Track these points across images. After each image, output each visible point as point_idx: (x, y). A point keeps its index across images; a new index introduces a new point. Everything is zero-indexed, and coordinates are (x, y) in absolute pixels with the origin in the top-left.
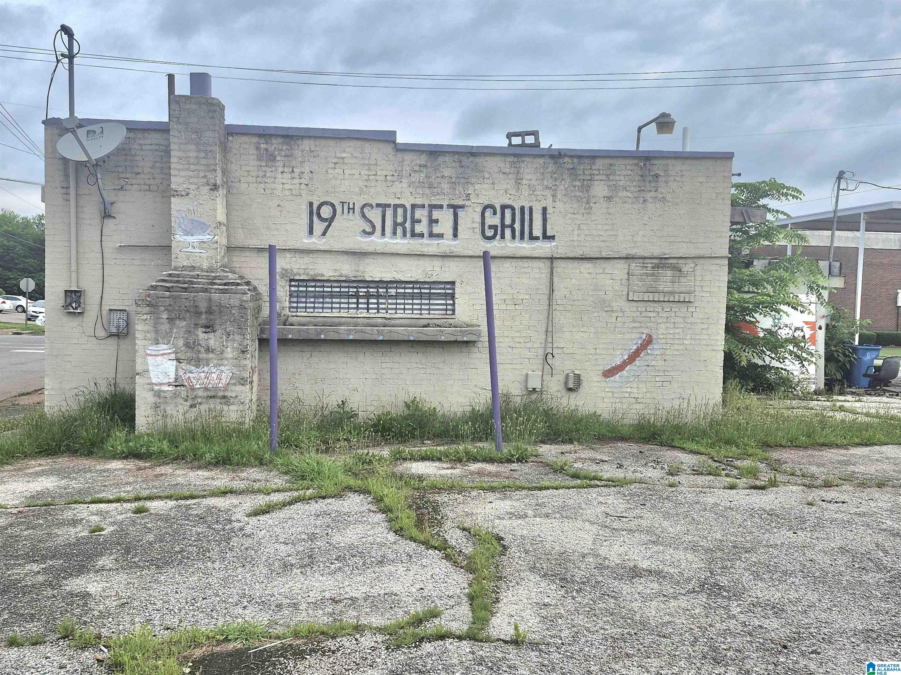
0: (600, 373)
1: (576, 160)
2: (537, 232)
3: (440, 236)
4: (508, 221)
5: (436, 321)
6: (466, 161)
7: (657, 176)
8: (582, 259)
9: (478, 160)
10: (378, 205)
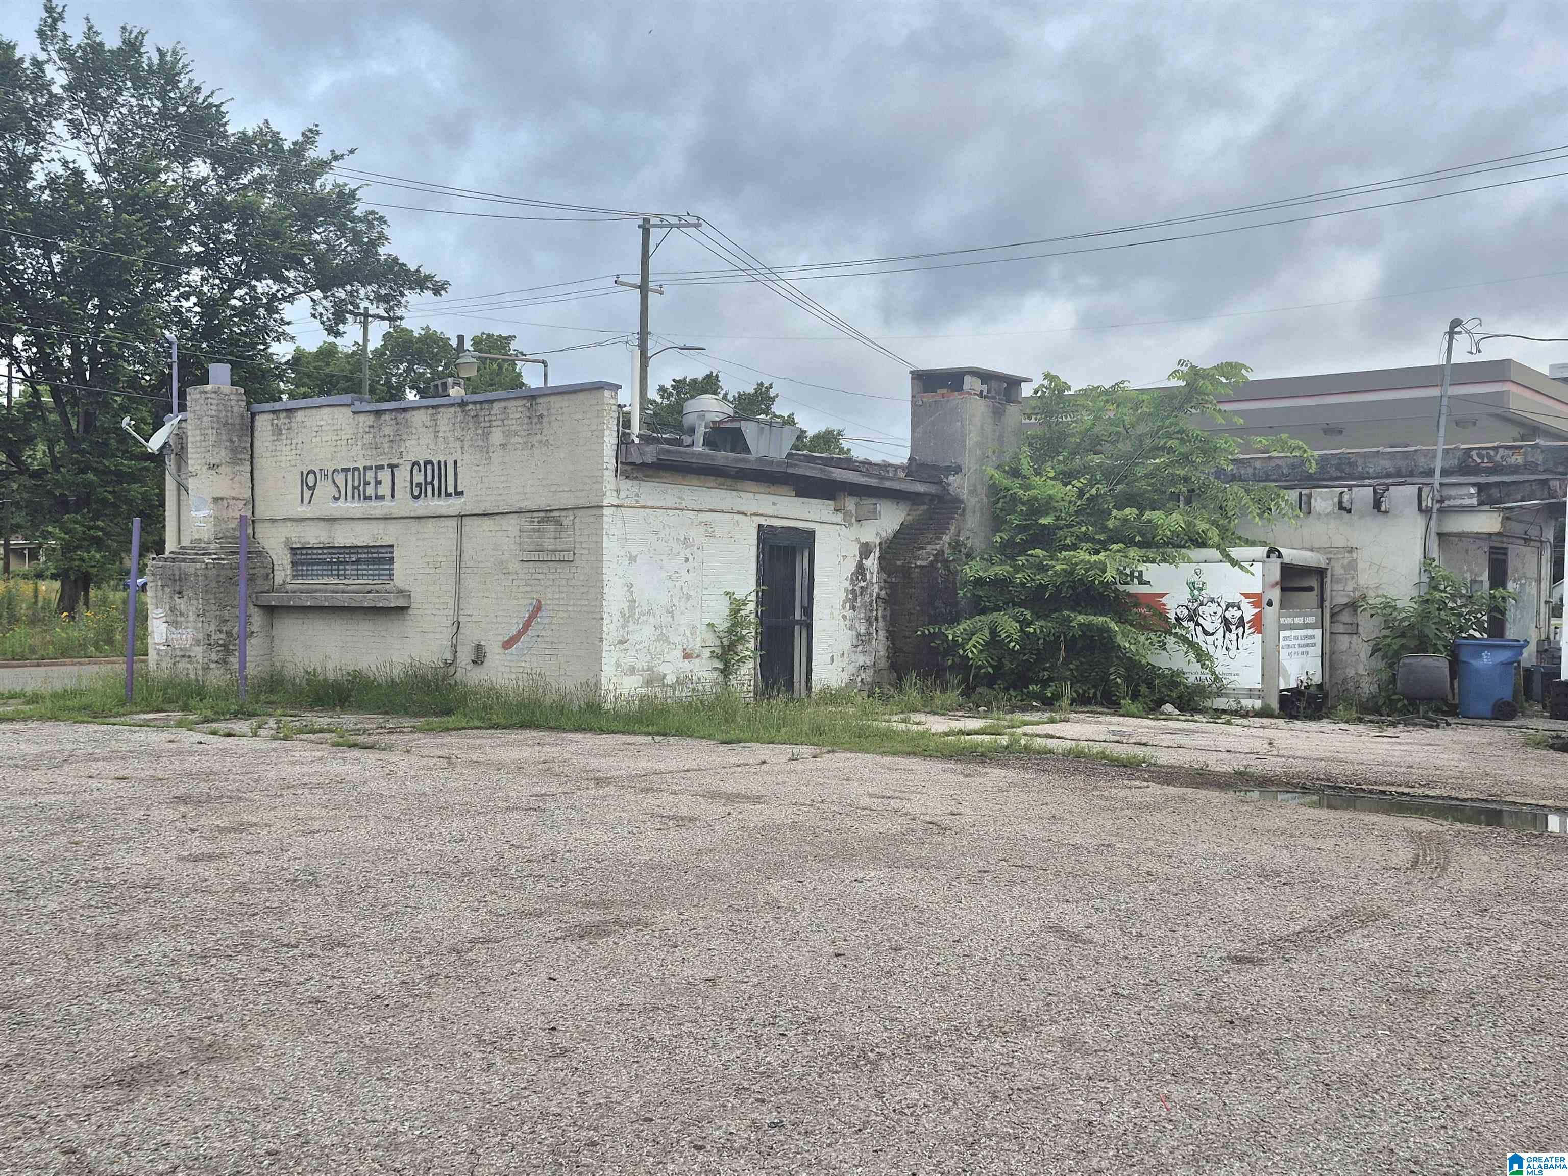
0: (500, 644)
1: (478, 406)
2: (451, 489)
3: (382, 498)
4: (429, 479)
5: (376, 587)
6: (400, 417)
7: (541, 416)
8: (485, 515)
9: (408, 415)
10: (343, 470)
